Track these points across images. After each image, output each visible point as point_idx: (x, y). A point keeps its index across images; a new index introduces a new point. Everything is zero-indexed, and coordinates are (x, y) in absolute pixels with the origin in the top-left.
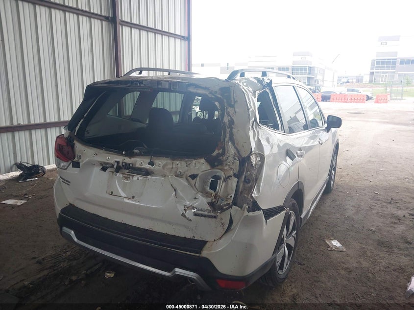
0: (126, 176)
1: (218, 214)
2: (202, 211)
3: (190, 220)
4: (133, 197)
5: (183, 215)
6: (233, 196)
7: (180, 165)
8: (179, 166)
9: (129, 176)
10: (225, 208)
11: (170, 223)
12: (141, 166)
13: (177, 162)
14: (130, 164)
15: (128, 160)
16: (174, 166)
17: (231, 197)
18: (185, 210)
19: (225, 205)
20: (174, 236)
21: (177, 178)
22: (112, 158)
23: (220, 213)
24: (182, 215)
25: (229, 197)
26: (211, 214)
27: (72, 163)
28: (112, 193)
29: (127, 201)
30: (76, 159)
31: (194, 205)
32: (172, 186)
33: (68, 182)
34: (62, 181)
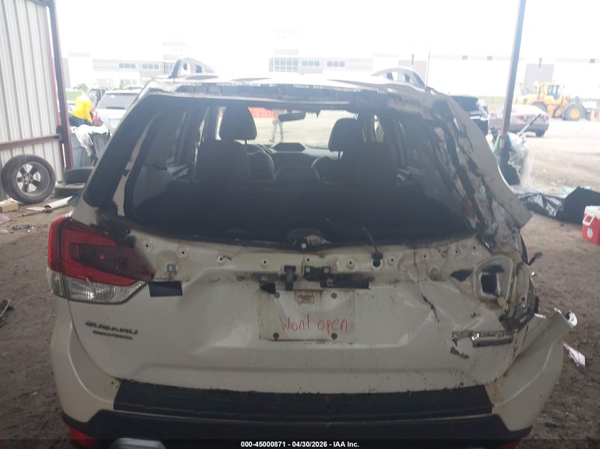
0: (303, 293)
1: (515, 335)
2: (489, 335)
3: (467, 357)
4: (334, 336)
5: (453, 351)
6: (526, 297)
7: (431, 256)
8: (428, 258)
9: (310, 294)
10: (522, 321)
11: (417, 371)
12: (352, 268)
13: (422, 251)
14: (323, 268)
15: (315, 261)
16: (417, 260)
17: (523, 299)
18: (455, 341)
19: (522, 316)
20: (424, 393)
21: (434, 283)
22: (276, 262)
23: (518, 332)
24: (451, 352)
25: (520, 300)
26: (506, 337)
27: (148, 286)
28: (276, 336)
29: (321, 346)
30: (160, 276)
31: (473, 328)
32: (425, 299)
33: (127, 331)
34: (95, 332)
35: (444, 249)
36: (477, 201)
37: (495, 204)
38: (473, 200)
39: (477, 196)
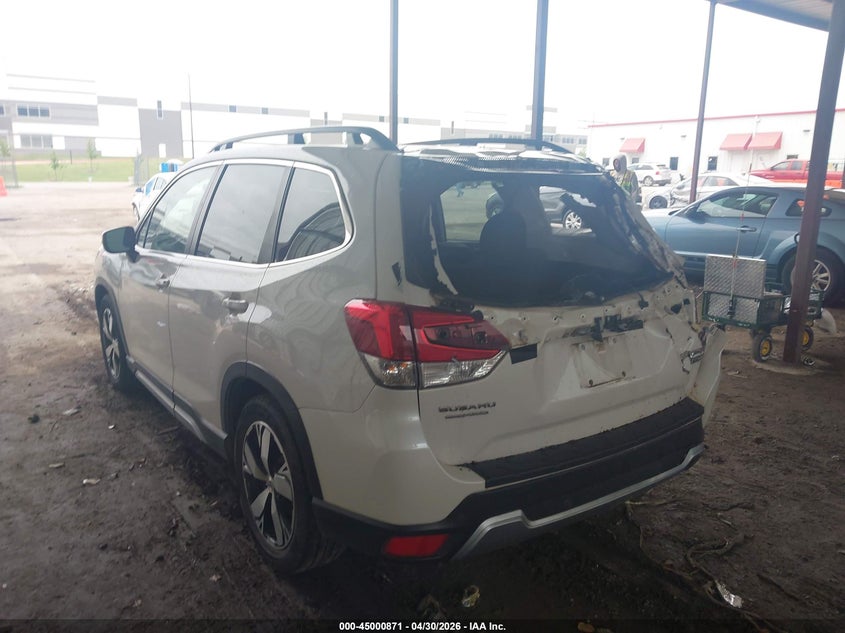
2: (697, 352)
3: (689, 372)
4: (624, 374)
12: (631, 313)
14: (616, 316)
15: (611, 311)
18: (683, 361)
24: (682, 370)
27: (508, 355)
28: (591, 382)
29: (619, 384)
30: (515, 343)
31: (690, 350)
32: (667, 331)
33: (485, 406)
34: (447, 418)
35: (662, 290)
36: (652, 252)
37: (666, 253)
38: (648, 252)
39: (651, 248)
